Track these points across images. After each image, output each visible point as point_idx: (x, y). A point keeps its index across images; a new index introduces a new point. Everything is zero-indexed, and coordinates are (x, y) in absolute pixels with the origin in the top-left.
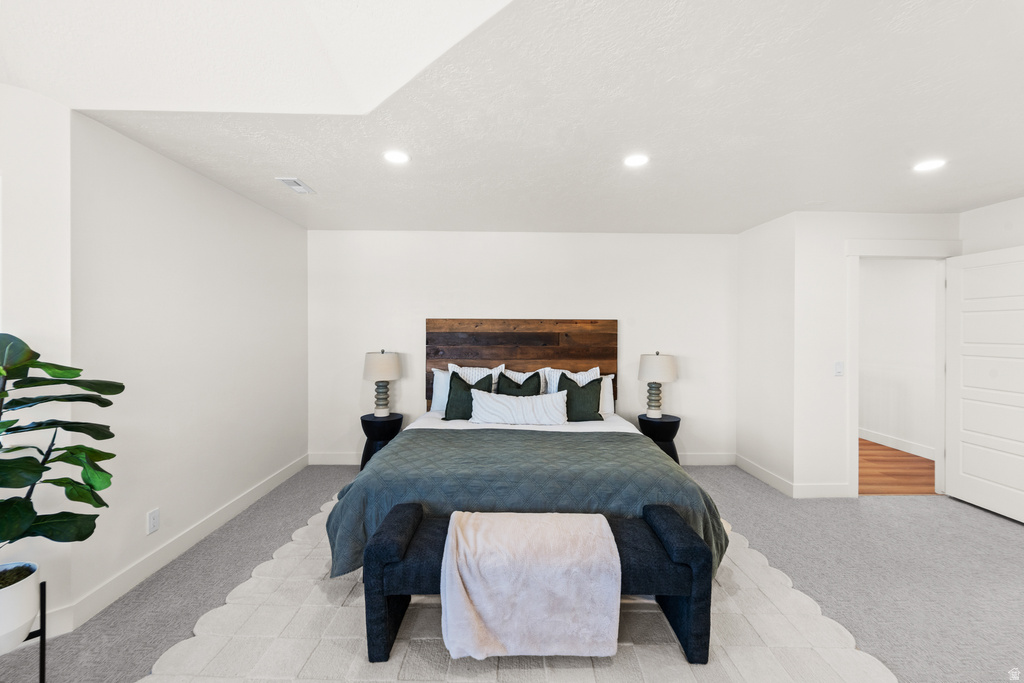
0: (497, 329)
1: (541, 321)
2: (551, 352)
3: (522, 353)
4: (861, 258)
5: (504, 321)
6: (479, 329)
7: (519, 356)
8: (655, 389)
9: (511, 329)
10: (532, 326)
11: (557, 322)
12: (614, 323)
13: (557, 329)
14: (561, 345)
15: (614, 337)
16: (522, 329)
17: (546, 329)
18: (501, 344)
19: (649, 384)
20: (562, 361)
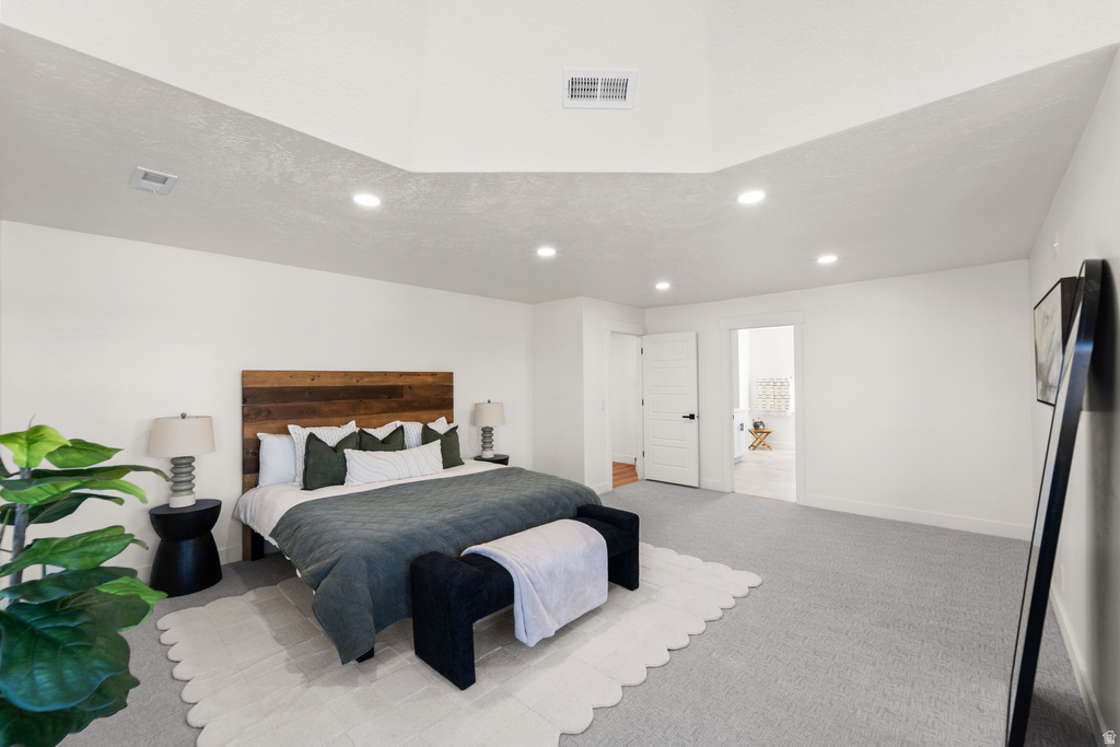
0: (338, 383)
1: (386, 374)
2: (395, 405)
3: (366, 408)
4: (612, 332)
5: (346, 374)
6: (317, 383)
7: (362, 412)
8: (487, 432)
9: (354, 382)
10: (376, 379)
11: (401, 374)
12: (450, 376)
13: (400, 382)
14: (405, 398)
15: (450, 389)
16: (365, 382)
17: (391, 382)
18: (343, 398)
19: (483, 429)
20: (407, 413)
